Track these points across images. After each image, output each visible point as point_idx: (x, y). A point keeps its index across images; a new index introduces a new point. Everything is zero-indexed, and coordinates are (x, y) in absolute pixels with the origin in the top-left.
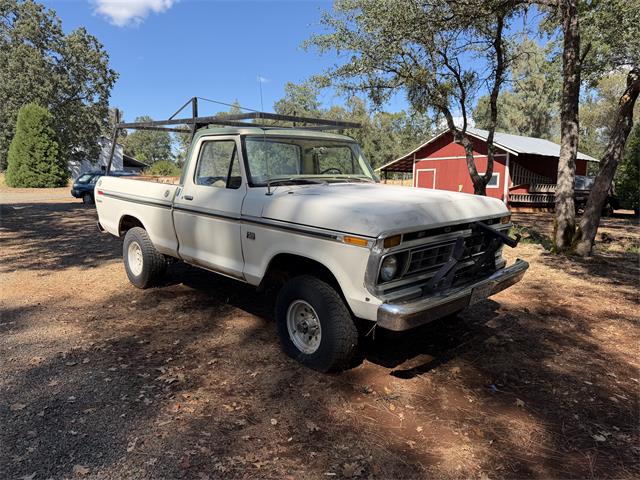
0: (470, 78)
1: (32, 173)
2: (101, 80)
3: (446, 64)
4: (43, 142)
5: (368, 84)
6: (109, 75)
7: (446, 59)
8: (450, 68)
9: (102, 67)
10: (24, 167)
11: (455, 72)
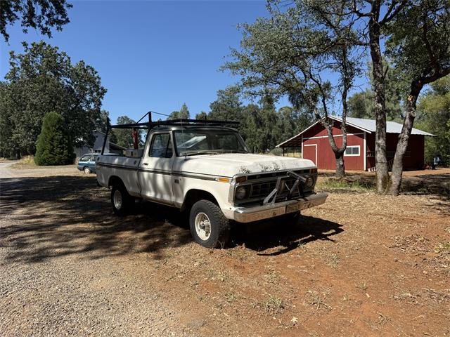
0: (328, 86)
1: (52, 156)
2: (95, 94)
3: (311, 78)
4: (59, 136)
5: (264, 92)
6: (100, 90)
7: (311, 75)
8: (314, 80)
9: (97, 86)
10: (47, 151)
11: (317, 82)
